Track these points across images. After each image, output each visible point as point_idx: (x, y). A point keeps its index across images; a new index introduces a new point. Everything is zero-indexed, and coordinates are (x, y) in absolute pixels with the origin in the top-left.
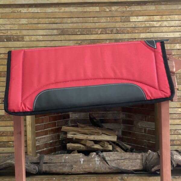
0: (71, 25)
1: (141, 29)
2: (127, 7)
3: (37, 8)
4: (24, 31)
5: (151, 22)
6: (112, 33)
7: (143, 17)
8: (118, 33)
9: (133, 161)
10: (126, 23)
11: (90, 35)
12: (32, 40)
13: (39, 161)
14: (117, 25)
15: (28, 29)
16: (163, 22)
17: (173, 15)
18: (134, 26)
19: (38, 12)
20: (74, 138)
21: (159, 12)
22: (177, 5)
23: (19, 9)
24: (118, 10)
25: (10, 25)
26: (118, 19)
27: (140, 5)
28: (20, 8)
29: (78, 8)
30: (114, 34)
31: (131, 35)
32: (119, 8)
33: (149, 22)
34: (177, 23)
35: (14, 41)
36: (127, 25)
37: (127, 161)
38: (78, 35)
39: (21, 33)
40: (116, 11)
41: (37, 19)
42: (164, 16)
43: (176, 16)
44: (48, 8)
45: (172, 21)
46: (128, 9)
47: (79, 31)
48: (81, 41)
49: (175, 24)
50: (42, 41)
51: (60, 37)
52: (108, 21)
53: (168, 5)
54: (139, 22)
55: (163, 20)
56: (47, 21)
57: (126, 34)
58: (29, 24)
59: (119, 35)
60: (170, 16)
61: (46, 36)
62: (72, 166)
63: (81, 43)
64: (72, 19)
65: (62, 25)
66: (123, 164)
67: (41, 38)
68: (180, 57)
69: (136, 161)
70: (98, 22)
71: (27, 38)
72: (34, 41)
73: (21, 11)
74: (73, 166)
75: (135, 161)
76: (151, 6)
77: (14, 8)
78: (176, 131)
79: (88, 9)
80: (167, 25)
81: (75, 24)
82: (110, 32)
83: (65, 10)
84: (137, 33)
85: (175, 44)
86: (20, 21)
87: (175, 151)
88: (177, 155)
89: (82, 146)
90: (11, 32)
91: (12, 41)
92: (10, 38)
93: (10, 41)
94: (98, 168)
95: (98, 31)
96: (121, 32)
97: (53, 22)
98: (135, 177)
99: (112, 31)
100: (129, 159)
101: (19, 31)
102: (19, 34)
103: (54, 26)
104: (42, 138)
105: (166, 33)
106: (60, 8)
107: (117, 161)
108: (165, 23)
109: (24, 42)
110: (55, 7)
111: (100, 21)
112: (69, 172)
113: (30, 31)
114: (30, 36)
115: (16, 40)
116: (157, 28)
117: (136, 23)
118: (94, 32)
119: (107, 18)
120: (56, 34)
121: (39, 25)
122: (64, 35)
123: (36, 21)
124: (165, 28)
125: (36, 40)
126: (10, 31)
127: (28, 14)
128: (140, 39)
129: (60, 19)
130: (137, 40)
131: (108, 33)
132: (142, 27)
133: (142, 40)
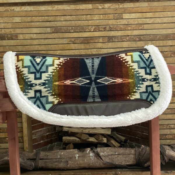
0: (64, 23)
1: (134, 26)
2: (119, 4)
3: (31, 6)
4: (18, 29)
5: (144, 19)
6: (105, 31)
7: (135, 14)
9: (126, 157)
10: (119, 20)
11: (83, 33)
12: (26, 38)
13: (35, 158)
14: (111, 22)
15: (22, 27)
16: (156, 18)
17: (165, 11)
18: (127, 23)
19: (31, 11)
20: (70, 132)
21: (151, 9)
22: (169, 2)
23: (13, 8)
24: (111, 7)
25: (4, 24)
26: (111, 16)
27: (133, 2)
28: (13, 6)
29: (71, 5)
30: (107, 32)
31: (124, 32)
32: (112, 5)
33: (142, 19)
34: (169, 19)
35: (8, 39)
36: (120, 22)
37: (121, 156)
38: (72, 33)
39: (15, 31)
40: (109, 8)
41: (30, 18)
42: (157, 13)
43: (169, 13)
44: (41, 6)
45: (165, 18)
46: (121, 6)
47: (72, 29)
48: (74, 39)
49: (167, 21)
50: (36, 39)
51: (54, 35)
52: (101, 18)
53: (160, 2)
54: (132, 19)
55: (155, 17)
56: (40, 19)
57: (119, 31)
58: (23, 22)
59: (112, 32)
60: (163, 13)
61: (39, 34)
62: (67, 162)
63: (75, 40)
64: (65, 17)
65: (56, 23)
66: (116, 159)
67: (35, 36)
68: (172, 53)
69: (130, 156)
70: (91, 20)
71: (21, 37)
72: (27, 39)
73: (14, 9)
74: (69, 162)
75: (128, 156)
76: (143, 3)
77: (8, 6)
78: (169, 126)
79: (81, 7)
80: (160, 22)
81: (68, 22)
82: (103, 30)
83: (58, 8)
84: (130, 30)
85: (168, 41)
86: (13, 19)
87: (168, 146)
88: (169, 150)
89: (77, 139)
90: (5, 31)
91: (6, 40)
92: (4, 36)
93: (4, 40)
94: (92, 163)
95: (91, 28)
96: (114, 30)
97: (46, 20)
98: (128, 172)
99: (105, 28)
100: (123, 154)
101: (13, 29)
102: (12, 33)
103: (48, 24)
104: (39, 131)
105: (159, 30)
106: (53, 6)
107: (111, 157)
108: (158, 20)
109: (18, 40)
110: (48, 5)
111: (93, 18)
112: (64, 168)
113: (24, 29)
114: (23, 34)
115: (11, 38)
116: (150, 25)
117: (129, 20)
118: (88, 29)
119: (99, 15)
120: (49, 32)
121: (33, 23)
122: (58, 33)
123: (29, 19)
124: (157, 24)
125: (30, 38)
126: (4, 29)
127: (22, 12)
128: (133, 36)
129: (53, 17)
130: (130, 37)
131: (102, 31)
132: (135, 24)
133: (134, 37)
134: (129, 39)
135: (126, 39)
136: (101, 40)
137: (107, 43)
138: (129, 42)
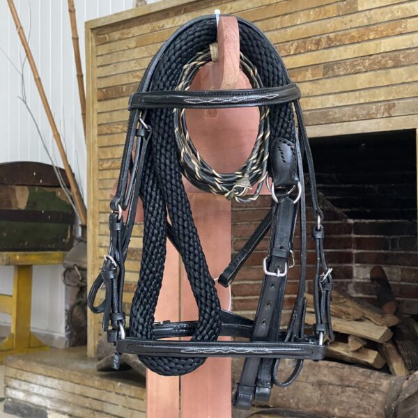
1: (382, 28)
3: (187, 14)
6: (317, 50)
8: (330, 47)
10: (349, 17)
14: (330, 25)
18: (366, 22)
23: (162, 23)
26: (332, 10)
33: (402, 6)
36: (351, 21)
52: (312, 19)
54: (377, 8)
57: (348, 47)
59: (334, 50)
70: (291, 26)
73: (163, 26)
82: (314, 48)
84: (374, 39)
95: (291, 47)
96: (338, 44)
99: (318, 43)
111: (295, 22)
117: (372, 12)
118: (283, 51)
119: (308, 11)
128: (380, 56)
130: (372, 59)
131: (311, 51)
132: (385, 20)
133: (383, 57)
134: (370, 64)
135: (364, 67)
136: (309, 75)
137: (321, 82)
138: (371, 73)
